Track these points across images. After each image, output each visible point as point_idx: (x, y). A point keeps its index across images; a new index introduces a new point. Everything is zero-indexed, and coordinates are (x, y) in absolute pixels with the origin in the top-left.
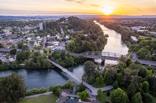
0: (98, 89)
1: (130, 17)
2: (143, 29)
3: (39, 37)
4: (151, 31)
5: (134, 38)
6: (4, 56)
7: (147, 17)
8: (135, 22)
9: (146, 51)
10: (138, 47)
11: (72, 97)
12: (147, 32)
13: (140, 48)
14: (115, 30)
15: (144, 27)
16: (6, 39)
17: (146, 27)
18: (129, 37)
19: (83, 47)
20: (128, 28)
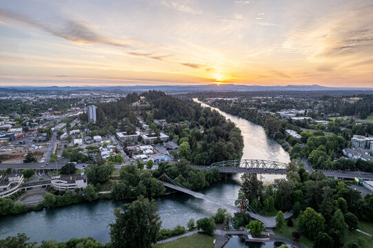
0: (276, 217)
1: (265, 90)
2: (301, 115)
3: (100, 137)
4: (317, 119)
5: (293, 134)
6: (57, 177)
7: (298, 89)
8: (279, 100)
9: (323, 154)
10: (306, 149)
11: (234, 235)
12: (309, 120)
13: (311, 151)
14: (247, 119)
15: (302, 112)
16: (21, 143)
17: (306, 111)
18: (283, 132)
19: (213, 154)
20: (273, 114)
